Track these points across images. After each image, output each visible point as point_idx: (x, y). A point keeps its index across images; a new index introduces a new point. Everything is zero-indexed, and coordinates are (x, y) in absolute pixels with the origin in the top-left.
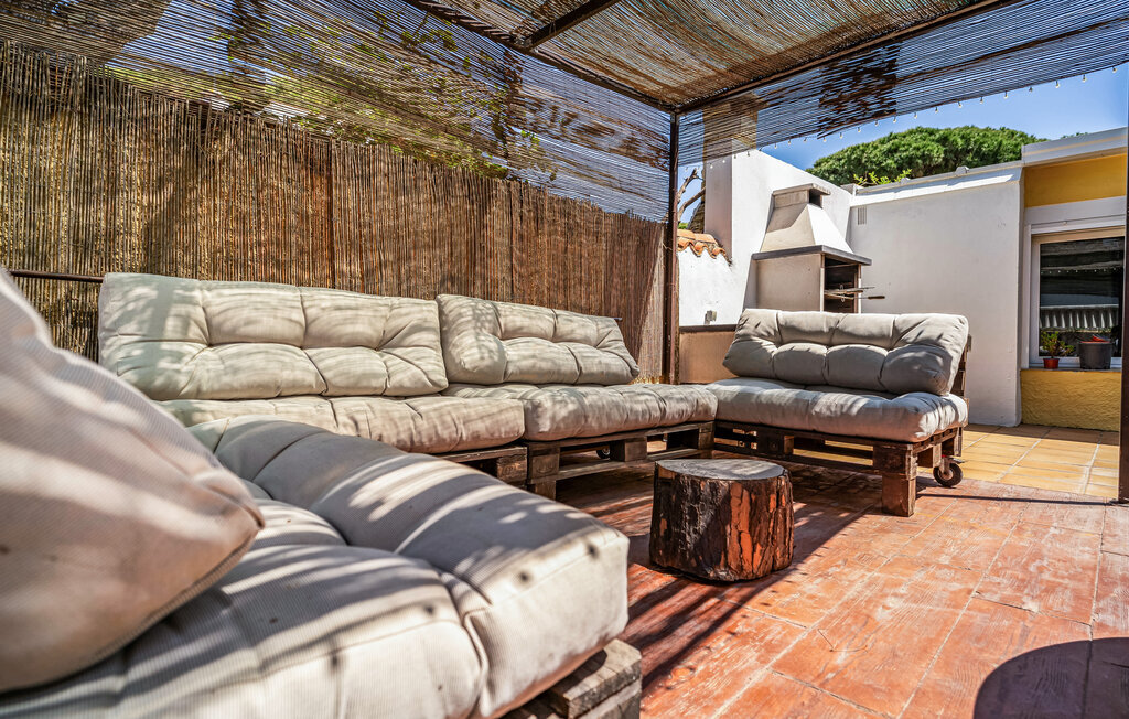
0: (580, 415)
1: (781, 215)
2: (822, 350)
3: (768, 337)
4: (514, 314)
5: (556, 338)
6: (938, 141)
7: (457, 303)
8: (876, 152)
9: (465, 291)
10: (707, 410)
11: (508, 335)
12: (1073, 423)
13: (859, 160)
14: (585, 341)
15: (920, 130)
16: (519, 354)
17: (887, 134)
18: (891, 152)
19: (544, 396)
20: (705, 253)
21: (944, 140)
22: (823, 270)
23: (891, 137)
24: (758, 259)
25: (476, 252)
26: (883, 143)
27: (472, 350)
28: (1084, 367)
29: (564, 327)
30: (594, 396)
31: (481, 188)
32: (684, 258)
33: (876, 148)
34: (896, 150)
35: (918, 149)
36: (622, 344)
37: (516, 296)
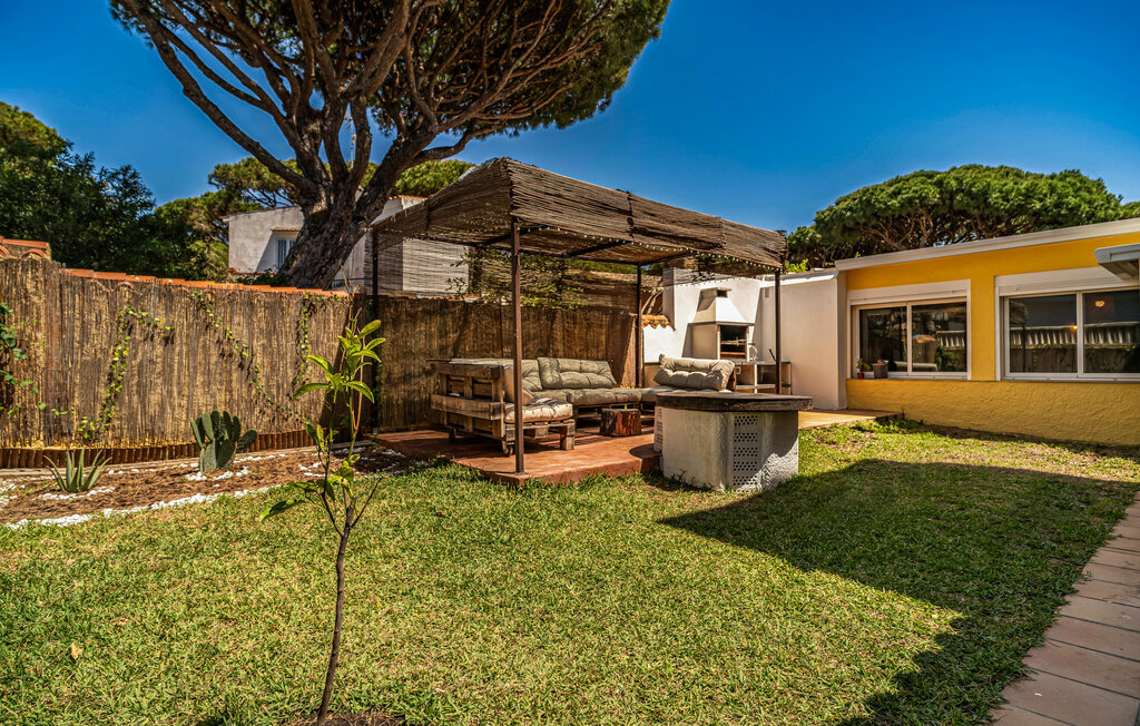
0: (584, 398)
1: (705, 302)
2: (686, 374)
3: (670, 368)
4: (564, 363)
5: (581, 371)
6: (935, 184)
7: (545, 361)
8: (884, 194)
9: (546, 356)
10: (636, 398)
11: (563, 371)
12: (869, 408)
13: (868, 201)
14: (593, 372)
15: (922, 174)
16: (565, 378)
17: (894, 177)
18: (895, 194)
19: (572, 392)
20: (659, 326)
21: (939, 184)
22: (719, 333)
23: (897, 180)
24: (691, 327)
25: (550, 339)
26: (891, 185)
27: (550, 377)
28: (876, 378)
29: (585, 367)
30: (589, 392)
31: (551, 315)
32: (647, 331)
33: (883, 190)
34: (899, 193)
35: (916, 192)
36: (610, 373)
37: (566, 356)
